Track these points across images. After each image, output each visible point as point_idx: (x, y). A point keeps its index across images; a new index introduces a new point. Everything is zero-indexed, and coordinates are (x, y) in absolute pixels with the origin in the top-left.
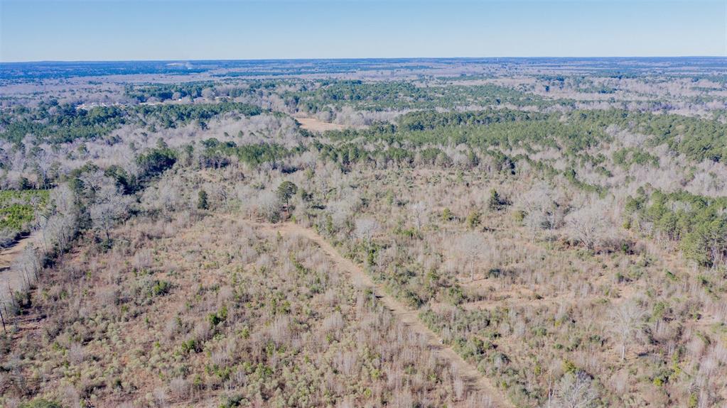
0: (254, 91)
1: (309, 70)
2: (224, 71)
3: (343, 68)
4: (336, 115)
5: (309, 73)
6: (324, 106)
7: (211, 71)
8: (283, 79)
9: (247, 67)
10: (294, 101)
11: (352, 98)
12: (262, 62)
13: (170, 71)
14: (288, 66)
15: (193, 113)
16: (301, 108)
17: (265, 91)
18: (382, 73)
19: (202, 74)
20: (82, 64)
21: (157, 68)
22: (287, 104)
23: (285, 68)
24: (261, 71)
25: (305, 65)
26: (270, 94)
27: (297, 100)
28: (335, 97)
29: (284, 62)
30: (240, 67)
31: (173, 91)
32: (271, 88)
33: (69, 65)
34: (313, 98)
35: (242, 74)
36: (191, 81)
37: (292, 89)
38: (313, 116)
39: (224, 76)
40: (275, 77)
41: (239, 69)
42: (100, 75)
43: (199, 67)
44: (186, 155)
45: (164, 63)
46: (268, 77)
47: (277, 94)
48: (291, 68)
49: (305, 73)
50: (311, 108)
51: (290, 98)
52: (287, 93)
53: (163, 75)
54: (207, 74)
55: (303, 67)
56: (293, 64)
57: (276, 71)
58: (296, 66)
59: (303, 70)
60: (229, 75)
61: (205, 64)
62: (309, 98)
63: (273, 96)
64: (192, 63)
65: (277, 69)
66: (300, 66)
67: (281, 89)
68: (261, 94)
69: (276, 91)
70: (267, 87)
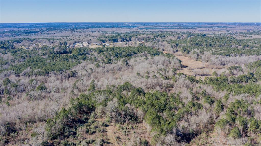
0: (156, 39)
1: (177, 27)
2: (143, 27)
3: (190, 26)
4: (201, 57)
5: (177, 28)
6: (193, 50)
7: (139, 27)
8: (167, 32)
9: (152, 25)
10: (176, 45)
11: (207, 45)
12: (157, 23)
13: (124, 27)
16: (179, 49)
17: (160, 39)
18: (209, 29)
19: (135, 28)
20: (95, 23)
21: (120, 25)
22: (172, 47)
23: (166, 26)
24: (157, 27)
25: (174, 25)
26: (163, 41)
27: (177, 45)
28: (197, 44)
29: (166, 24)
32: (163, 37)
33: (90, 24)
34: (185, 44)
35: (150, 28)
36: (130, 31)
37: (173, 38)
38: (187, 55)
39: (143, 29)
40: (163, 30)
41: (149, 26)
42: (99, 28)
43: (135, 25)
45: (122, 23)
46: (160, 30)
48: (169, 26)
49: (175, 28)
50: (185, 50)
51: (173, 44)
52: (171, 40)
53: (120, 28)
54: (137, 28)
55: (174, 26)
56: (170, 25)
57: (163, 27)
58: (171, 25)
59: (174, 27)
60: (145, 29)
61: (137, 24)
62: (183, 44)
64: (133, 23)
65: (163, 26)
66: (173, 25)
67: (168, 38)
68: (159, 41)
69: (166, 39)
70: (161, 37)
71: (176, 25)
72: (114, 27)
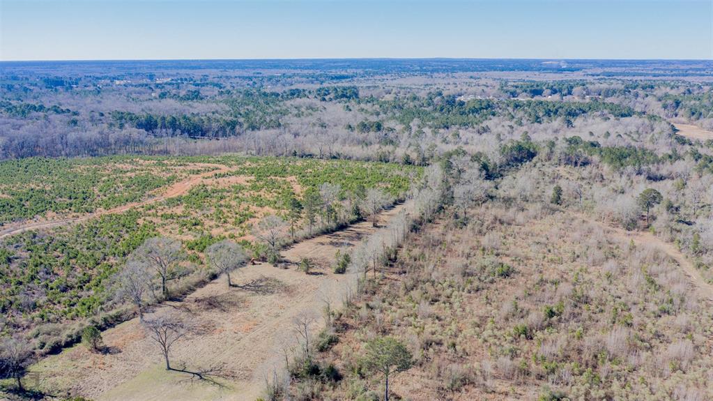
0: (630, 92)
1: (698, 72)
2: (599, 71)
5: (697, 75)
7: (586, 70)
8: (664, 81)
9: (626, 67)
10: (674, 104)
12: (643, 62)
13: (545, 69)
14: (672, 67)
15: (560, 110)
16: (681, 112)
17: (641, 93)
19: (576, 73)
20: (467, 61)
21: (532, 65)
22: (665, 107)
23: (668, 70)
24: (639, 72)
25: (693, 67)
26: (647, 96)
27: (677, 103)
29: (668, 63)
30: (617, 67)
31: (544, 88)
32: (649, 89)
33: (457, 61)
34: (698, 102)
35: (617, 74)
36: (564, 79)
37: (673, 92)
38: (695, 123)
39: (598, 75)
40: (655, 78)
41: (616, 69)
42: (480, 71)
43: (573, 66)
44: (547, 150)
45: (539, 61)
46: (647, 78)
47: (655, 96)
48: (675, 70)
49: (692, 75)
50: (693, 114)
51: (670, 102)
52: (666, 95)
53: (537, 73)
54: (581, 73)
55: (691, 69)
56: (679, 66)
57: (657, 72)
58: (682, 67)
59: (691, 72)
60: (604, 75)
61: (580, 63)
62: (693, 102)
63: (649, 99)
64: (567, 61)
65: (658, 70)
66: (688, 67)
67: (659, 92)
68: (637, 95)
69: (654, 93)
70: (644, 88)
71: (700, 66)
72: (519, 69)
